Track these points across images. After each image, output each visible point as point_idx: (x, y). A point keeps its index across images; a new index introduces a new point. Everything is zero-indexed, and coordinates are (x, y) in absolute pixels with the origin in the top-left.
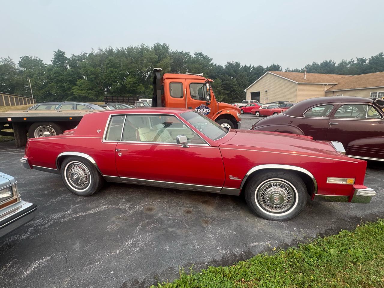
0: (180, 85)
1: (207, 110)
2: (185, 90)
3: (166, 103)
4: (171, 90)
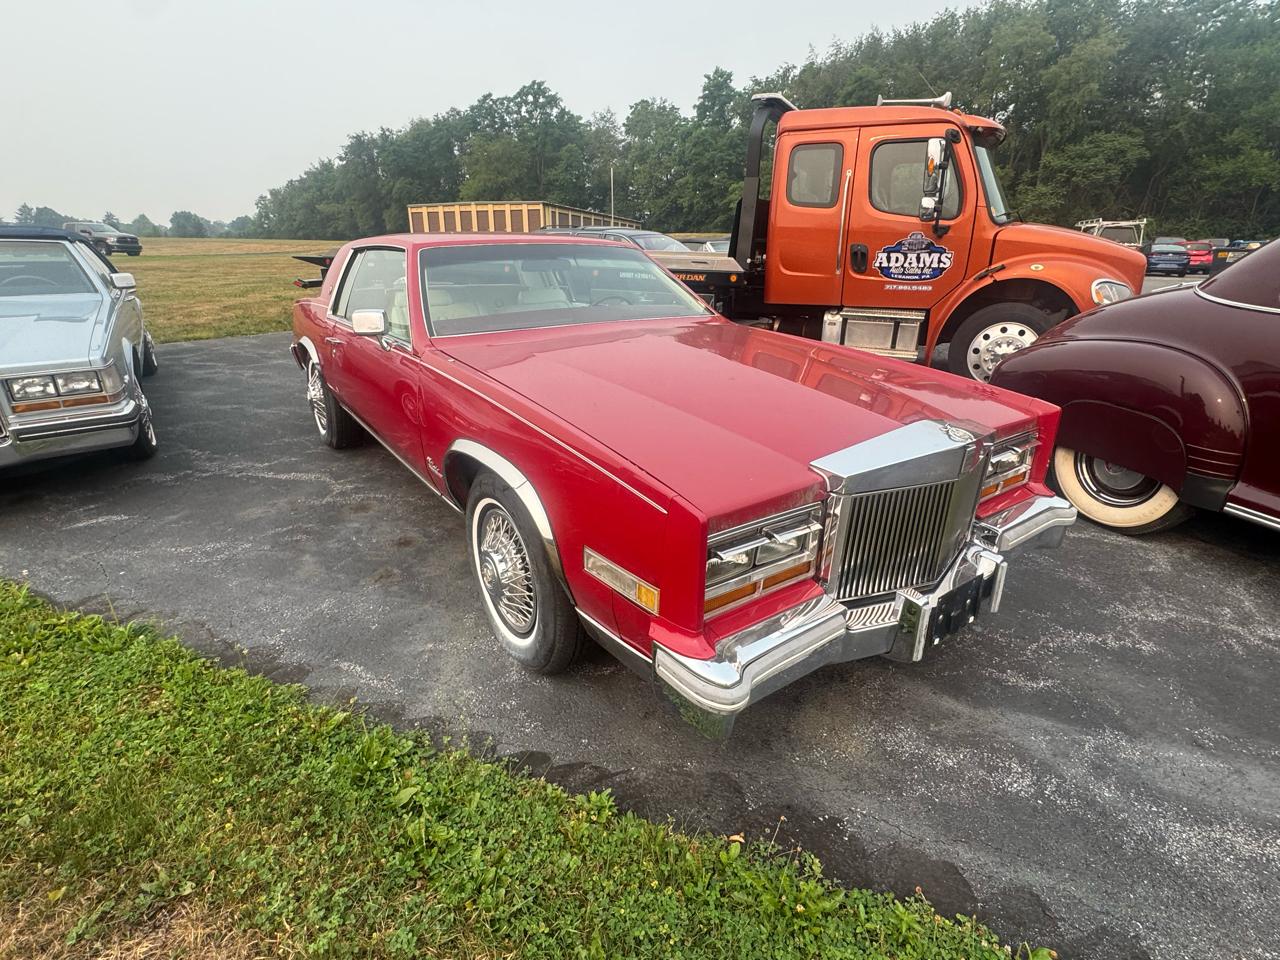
0: (830, 154)
1: (936, 260)
2: (849, 174)
3: (770, 229)
4: (795, 175)
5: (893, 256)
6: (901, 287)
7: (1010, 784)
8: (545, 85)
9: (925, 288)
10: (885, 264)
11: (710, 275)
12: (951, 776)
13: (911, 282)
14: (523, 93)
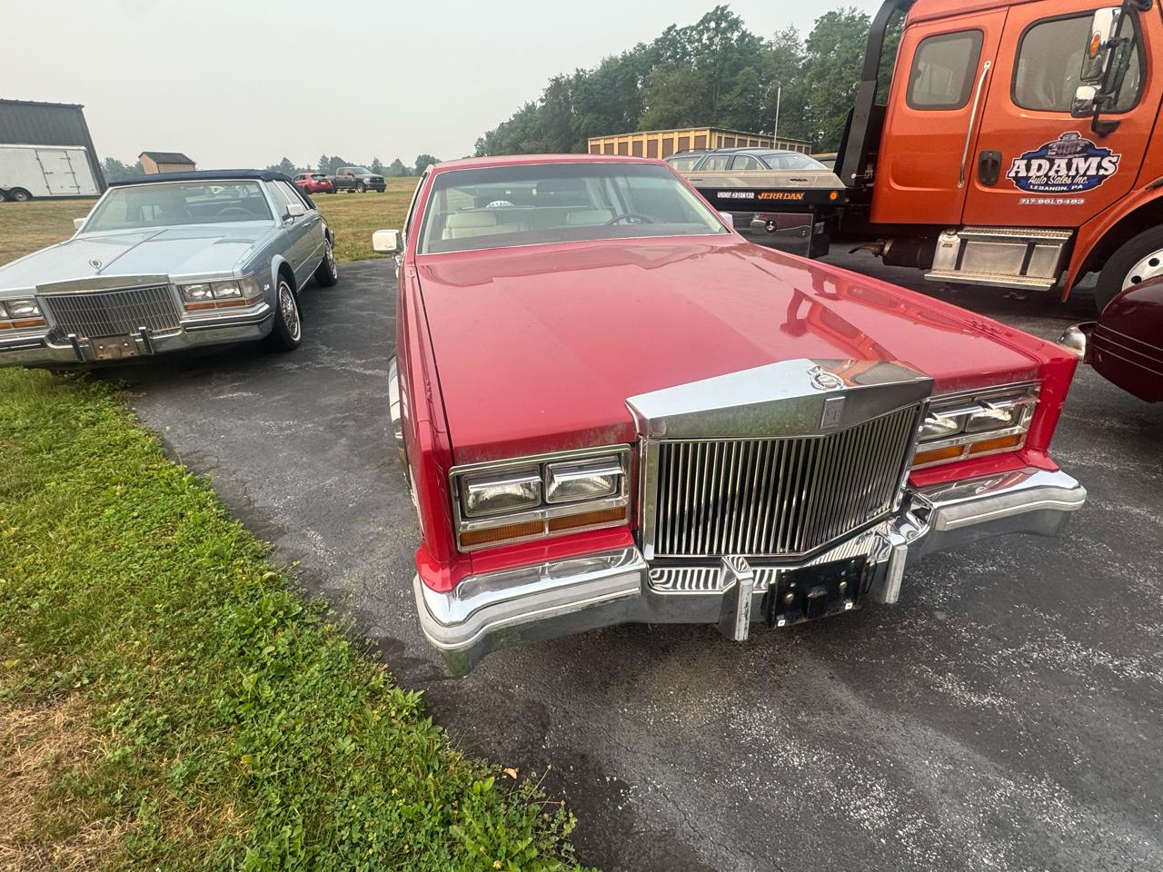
0: (966, 44)
1: (1094, 165)
2: (987, 66)
3: (884, 139)
4: (919, 73)
5: (1035, 163)
6: (1041, 201)
7: (858, 809)
8: (729, 9)
9: (1074, 201)
10: (1023, 174)
11: (809, 193)
12: (788, 777)
13: (1055, 195)
14: (705, 20)
